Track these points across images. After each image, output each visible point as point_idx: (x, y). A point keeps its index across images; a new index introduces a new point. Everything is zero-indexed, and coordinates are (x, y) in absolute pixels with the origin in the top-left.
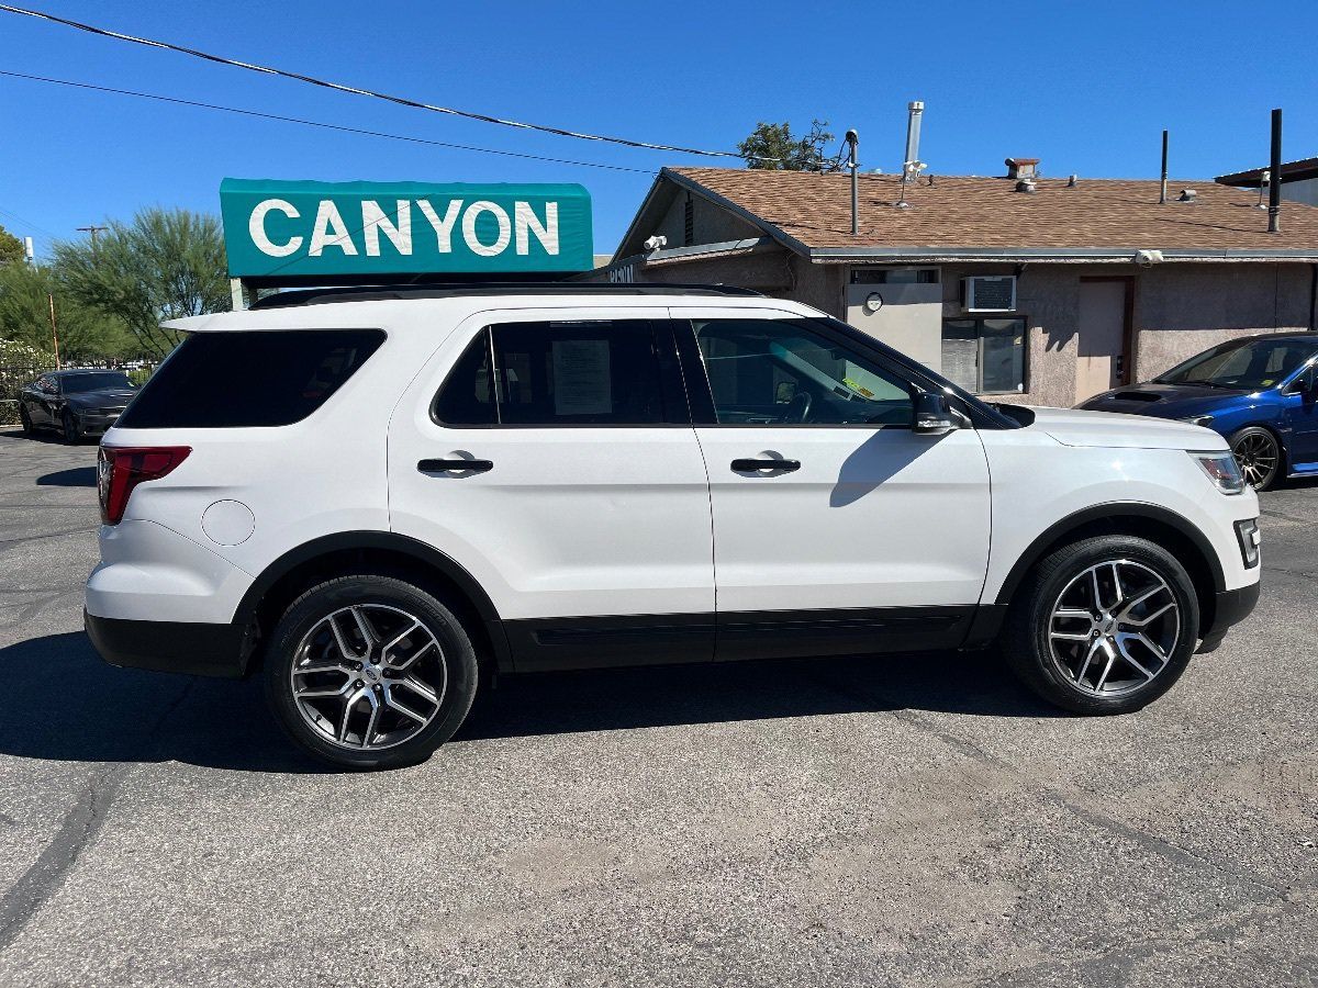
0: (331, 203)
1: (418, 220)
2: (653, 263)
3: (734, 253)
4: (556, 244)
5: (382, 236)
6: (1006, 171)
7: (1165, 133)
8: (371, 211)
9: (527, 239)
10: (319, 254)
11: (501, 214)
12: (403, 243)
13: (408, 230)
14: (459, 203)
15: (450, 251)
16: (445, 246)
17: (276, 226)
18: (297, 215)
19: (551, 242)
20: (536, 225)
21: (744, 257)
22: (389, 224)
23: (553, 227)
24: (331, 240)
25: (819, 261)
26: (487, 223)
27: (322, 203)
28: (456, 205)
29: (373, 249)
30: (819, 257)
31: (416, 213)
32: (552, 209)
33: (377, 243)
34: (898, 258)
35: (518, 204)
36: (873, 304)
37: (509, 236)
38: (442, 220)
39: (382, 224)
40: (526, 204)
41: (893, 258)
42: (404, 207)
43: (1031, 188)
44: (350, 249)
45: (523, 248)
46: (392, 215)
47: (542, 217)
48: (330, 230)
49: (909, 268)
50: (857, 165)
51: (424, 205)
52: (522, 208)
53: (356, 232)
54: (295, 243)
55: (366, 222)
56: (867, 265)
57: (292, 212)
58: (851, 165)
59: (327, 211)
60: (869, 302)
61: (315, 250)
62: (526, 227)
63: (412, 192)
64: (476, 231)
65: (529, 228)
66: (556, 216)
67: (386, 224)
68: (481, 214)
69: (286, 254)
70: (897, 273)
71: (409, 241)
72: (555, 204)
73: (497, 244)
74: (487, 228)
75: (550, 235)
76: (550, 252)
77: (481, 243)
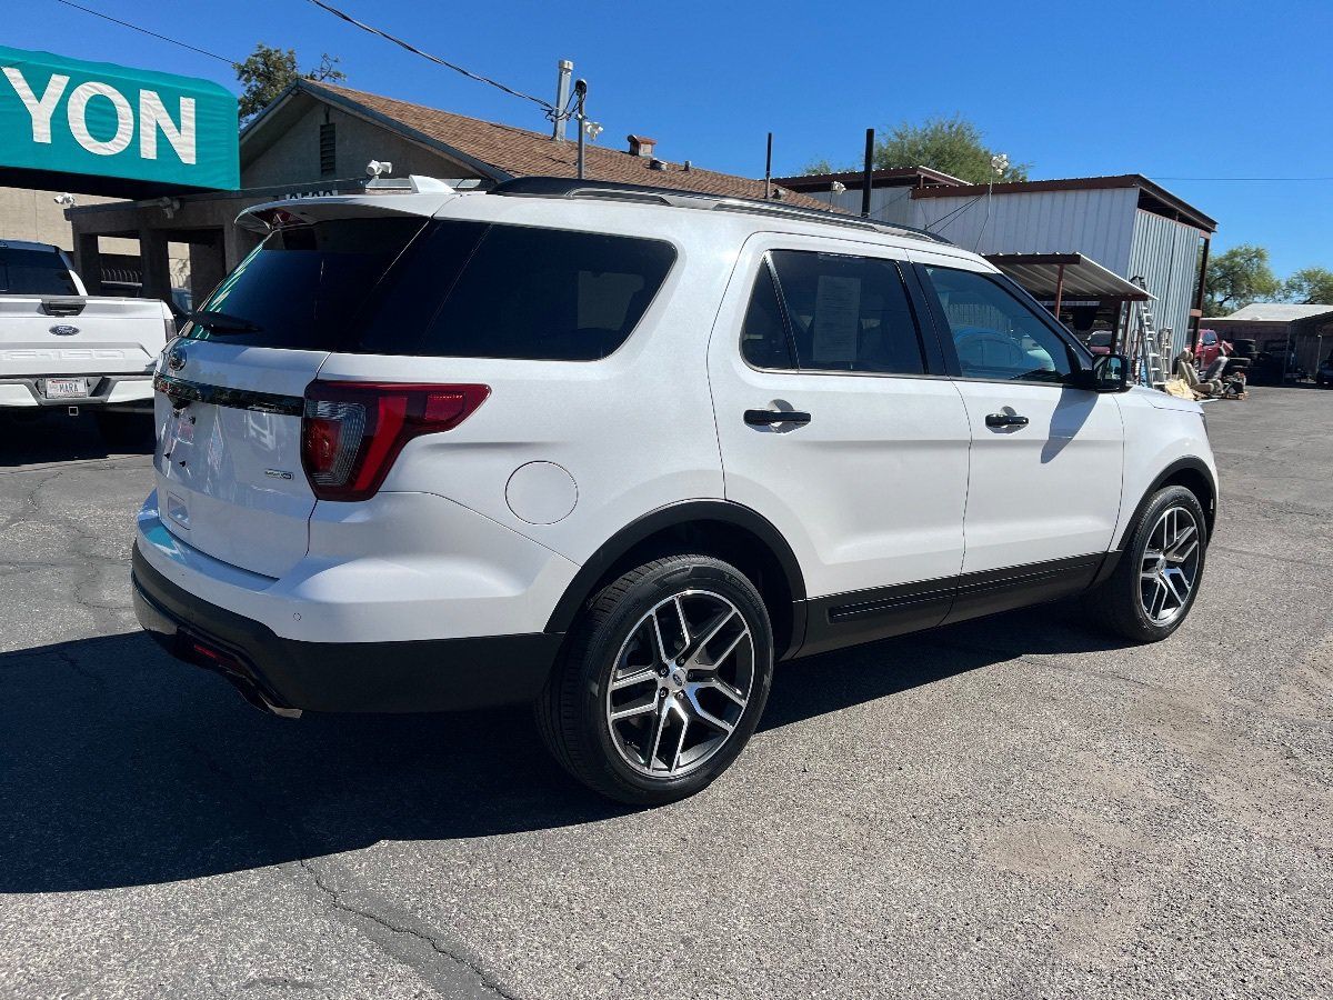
1: (5, 93)
4: (193, 150)
6: (627, 147)
7: (770, 135)
9: (155, 140)
11: (121, 103)
14: (64, 80)
15: (49, 141)
16: (42, 133)
19: (186, 148)
20: (167, 123)
23: (188, 128)
26: (104, 113)
28: (58, 83)
32: (187, 106)
35: (143, 93)
37: (131, 133)
38: (39, 99)
40: (155, 95)
43: (664, 167)
45: (149, 150)
47: (174, 114)
50: (584, 117)
51: (14, 75)
52: (150, 100)
62: (155, 124)
64: (87, 121)
65: (158, 127)
66: (193, 116)
68: (95, 99)
72: (193, 101)
73: (115, 140)
74: (102, 119)
75: (185, 139)
76: (185, 160)
77: (92, 136)
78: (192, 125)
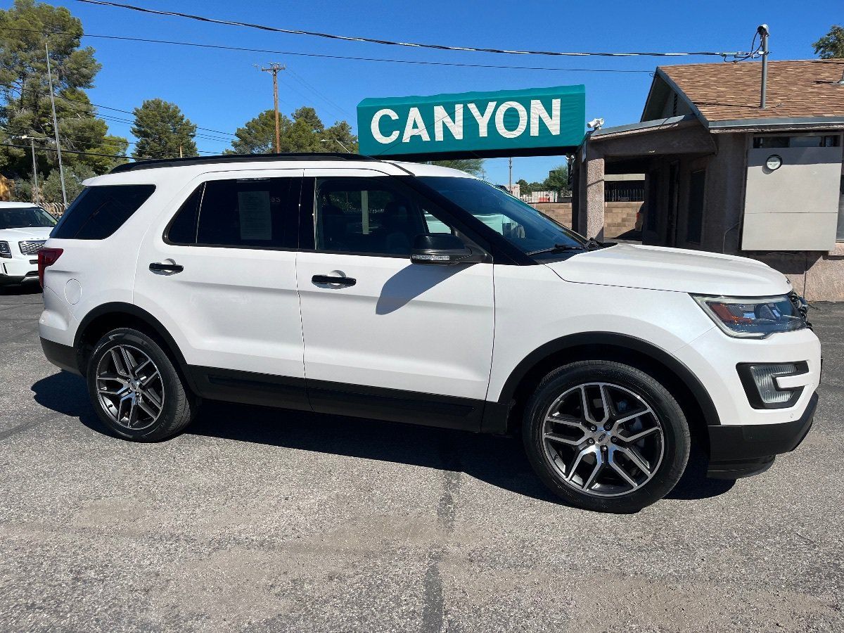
0: (416, 109)
1: (468, 116)
2: (596, 138)
3: (663, 127)
4: (558, 127)
5: (445, 128)
8: (440, 112)
9: (538, 125)
10: (408, 141)
11: (521, 110)
12: (458, 132)
13: (461, 123)
14: (494, 104)
15: (486, 136)
16: (483, 132)
17: (386, 125)
18: (397, 118)
19: (554, 127)
20: (545, 115)
21: (671, 131)
22: (450, 120)
23: (556, 115)
24: (415, 132)
25: (717, 131)
26: (512, 116)
27: (412, 109)
28: (492, 105)
29: (439, 136)
30: (717, 128)
31: (466, 111)
32: (556, 104)
33: (442, 132)
34: (793, 126)
35: (533, 102)
36: (771, 165)
37: (526, 124)
38: (483, 115)
39: (445, 120)
40: (539, 101)
41: (787, 126)
42: (459, 109)
44: (426, 137)
45: (535, 131)
46: (452, 115)
47: (549, 110)
48: (415, 126)
49: (811, 134)
50: (766, 53)
51: (472, 107)
52: (536, 105)
53: (430, 126)
54: (396, 134)
55: (436, 119)
56: (763, 133)
57: (394, 116)
58: (762, 53)
59: (414, 114)
60: (768, 163)
61: (406, 139)
62: (538, 117)
63: (465, 99)
64: (504, 122)
65: (540, 117)
66: (559, 108)
67: (448, 120)
68: (509, 110)
69: (390, 142)
70: (800, 139)
71: (461, 130)
72: (559, 100)
73: (518, 129)
74: (511, 119)
75: (554, 122)
76: (554, 134)
77: (506, 129)
78: (559, 113)
